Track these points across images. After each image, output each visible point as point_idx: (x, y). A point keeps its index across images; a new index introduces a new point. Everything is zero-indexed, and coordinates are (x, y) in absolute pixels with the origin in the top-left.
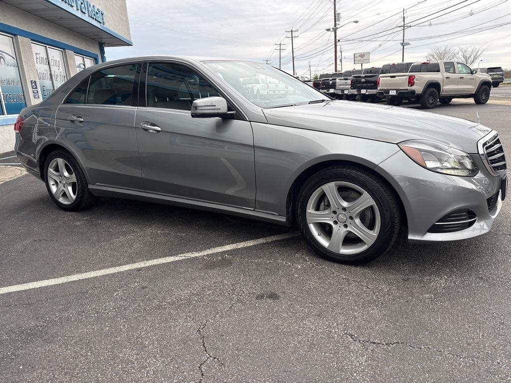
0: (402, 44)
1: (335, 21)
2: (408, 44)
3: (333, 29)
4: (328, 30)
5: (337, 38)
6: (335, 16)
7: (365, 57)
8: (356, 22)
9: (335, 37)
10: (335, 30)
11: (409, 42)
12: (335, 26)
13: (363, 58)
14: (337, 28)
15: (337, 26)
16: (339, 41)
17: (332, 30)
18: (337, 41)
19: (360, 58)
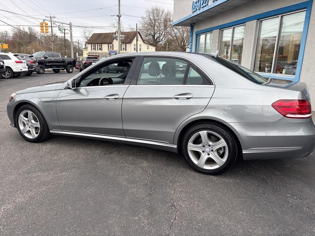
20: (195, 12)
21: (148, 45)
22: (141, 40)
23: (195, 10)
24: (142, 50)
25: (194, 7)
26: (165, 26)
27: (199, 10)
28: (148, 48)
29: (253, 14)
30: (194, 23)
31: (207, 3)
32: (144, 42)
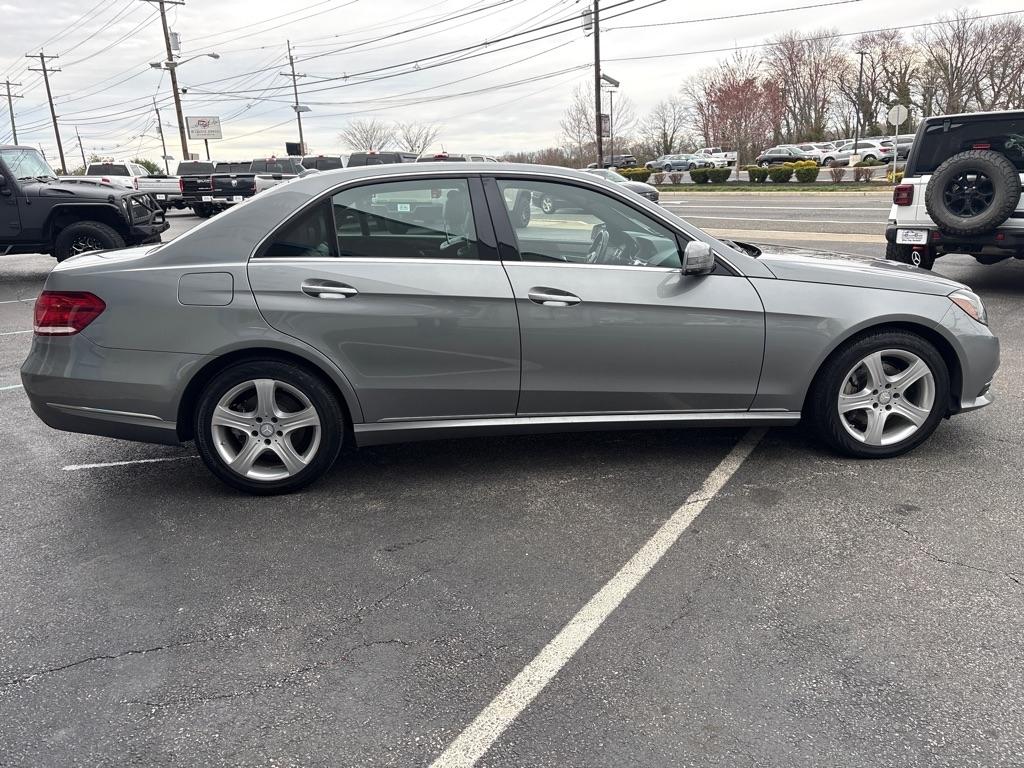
0: (295, 108)
1: (169, 49)
2: (307, 110)
3: (167, 64)
4: (157, 66)
5: (180, 86)
6: (167, 39)
7: (211, 128)
8: (216, 57)
9: (174, 82)
10: (172, 67)
11: (308, 106)
12: (170, 57)
13: (207, 129)
14: (176, 65)
15: (175, 60)
16: (185, 91)
17: (163, 66)
18: (180, 91)
19: (200, 128)
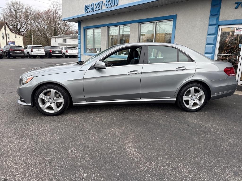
20: (88, 13)
21: (16, 34)
22: (9, 29)
23: (89, 11)
24: (10, 38)
25: (86, 9)
26: (27, 19)
27: (93, 12)
28: (16, 37)
29: (135, 19)
30: (82, 21)
31: (100, 7)
32: (12, 32)
